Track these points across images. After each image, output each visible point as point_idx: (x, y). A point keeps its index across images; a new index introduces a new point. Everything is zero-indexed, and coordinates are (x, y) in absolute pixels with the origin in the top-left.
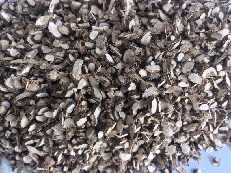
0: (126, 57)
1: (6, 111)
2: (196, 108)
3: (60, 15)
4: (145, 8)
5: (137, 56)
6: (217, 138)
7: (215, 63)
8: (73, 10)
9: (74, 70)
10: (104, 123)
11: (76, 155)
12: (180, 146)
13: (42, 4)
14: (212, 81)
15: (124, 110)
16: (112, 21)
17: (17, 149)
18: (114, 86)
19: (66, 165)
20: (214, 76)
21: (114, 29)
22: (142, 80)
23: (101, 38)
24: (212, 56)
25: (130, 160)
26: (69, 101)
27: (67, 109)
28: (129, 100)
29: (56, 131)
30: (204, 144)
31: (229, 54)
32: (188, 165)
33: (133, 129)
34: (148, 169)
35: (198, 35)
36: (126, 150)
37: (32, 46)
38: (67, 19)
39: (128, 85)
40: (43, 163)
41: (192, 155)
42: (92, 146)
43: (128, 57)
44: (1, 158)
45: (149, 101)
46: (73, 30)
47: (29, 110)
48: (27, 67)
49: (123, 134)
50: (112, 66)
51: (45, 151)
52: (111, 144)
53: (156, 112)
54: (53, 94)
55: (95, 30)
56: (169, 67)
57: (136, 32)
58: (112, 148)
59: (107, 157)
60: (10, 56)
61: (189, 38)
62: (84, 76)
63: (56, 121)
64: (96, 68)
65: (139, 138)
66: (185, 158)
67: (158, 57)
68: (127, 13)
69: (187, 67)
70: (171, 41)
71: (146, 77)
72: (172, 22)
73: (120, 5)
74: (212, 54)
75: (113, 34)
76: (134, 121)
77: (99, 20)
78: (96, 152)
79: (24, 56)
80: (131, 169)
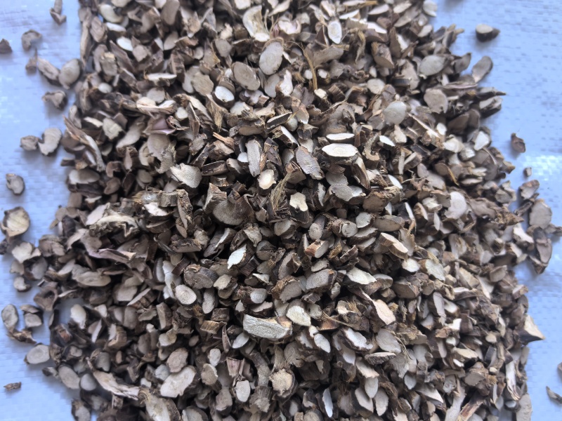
0: (232, 218)
2: (338, 51)
3: (142, 371)
4: (115, 178)
5: (228, 195)
7: (232, 12)
8: (129, 341)
9: (269, 335)
10: (383, 260)
11: (459, 317)
12: (425, 77)
13: (118, 413)
14: (274, 16)
15: (352, 216)
16: (149, 254)
18: (300, 242)
19: (483, 338)
20: (263, 12)
21: (169, 249)
22: (282, 182)
23: (192, 278)
24: (216, 18)
25: (464, 192)
26: (339, 342)
27: (358, 348)
28: (329, 208)
29: (407, 368)
30: (417, 22)
32: (469, 55)
33: (393, 195)
34: (482, 149)
35: (172, 57)
36: (441, 205)
38: (149, 355)
39: (297, 213)
40: (482, 390)
41: (444, 51)
42: (437, 282)
43: (231, 214)
45: (330, 162)
46: (177, 341)
49: (406, 214)
50: (255, 249)
51: (453, 388)
52: (430, 239)
53: (353, 145)
54: (325, 377)
56: (250, 122)
57: (175, 198)
58: (439, 235)
59: (459, 246)
61: (178, 74)
62: (280, 312)
63: (385, 368)
64: (260, 285)
65: (414, 177)
67: (228, 146)
68: (129, 219)
69: (248, 78)
70: (190, 117)
71: (275, 172)
72: (144, 117)
73: (111, 236)
74: (211, 20)
75: (183, 249)
76: (376, 193)
77: (150, 283)
78: (450, 273)
80: (484, 187)
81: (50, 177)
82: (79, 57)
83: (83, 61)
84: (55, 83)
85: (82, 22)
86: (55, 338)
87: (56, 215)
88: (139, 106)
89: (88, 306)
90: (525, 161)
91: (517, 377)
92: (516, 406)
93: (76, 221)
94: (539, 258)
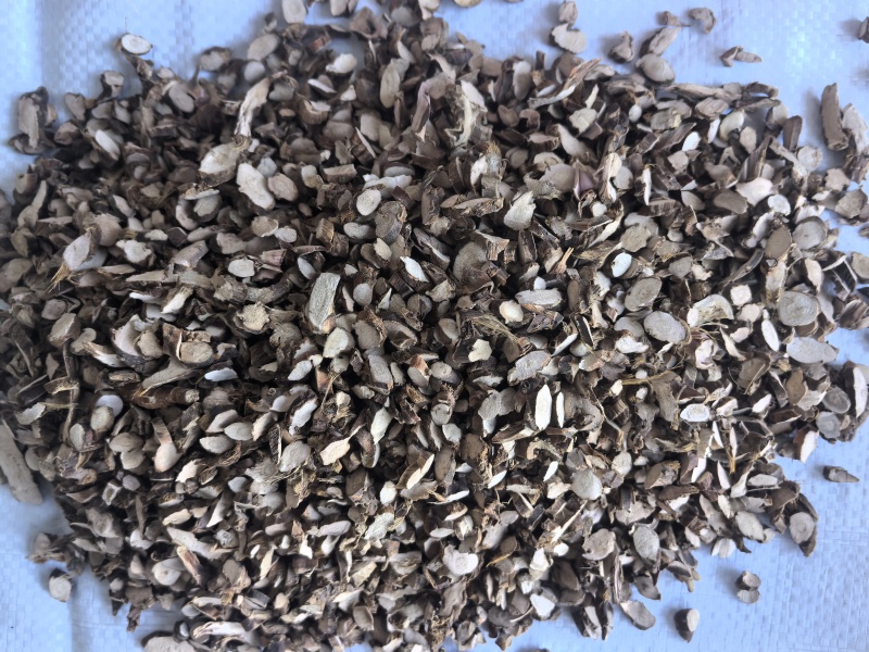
0: (462, 266)
1: (112, 422)
2: (670, 414)
3: (268, 141)
4: (518, 120)
5: (493, 262)
6: (743, 509)
7: (728, 281)
8: (306, 127)
9: (314, 303)
10: (399, 457)
11: (314, 557)
12: (630, 532)
13: (214, 107)
14: (720, 335)
15: (458, 419)
16: (420, 159)
17: (136, 539)
18: (428, 350)
19: (283, 589)
20: (725, 321)
21: (428, 184)
22: (507, 331)
23: (390, 212)
24: (720, 260)
26: (300, 392)
27: (293, 414)
28: (470, 389)
29: (258, 479)
30: (705, 527)
31: (769, 254)
32: (658, 597)
33: (482, 473)
34: (531, 605)
35: (673, 201)
36: (462, 539)
37: (188, 232)
38: (289, 152)
39: (467, 347)
40: (216, 582)
41: (665, 561)
42: (364, 527)
43: (469, 266)
44: (80, 575)
45: (529, 393)
46: (307, 188)
47: (183, 418)
48: (176, 293)
49: (455, 490)
50: (422, 293)
51: (222, 543)
52: (418, 524)
53: (549, 426)
54: (251, 373)
55: (372, 188)
56: (585, 295)
57: (492, 195)
58: (422, 535)
59: (406, 564)
60: (122, 260)
61: (648, 208)
62: (341, 320)
63: (260, 452)
64: (377, 297)
65: (501, 505)
67: (555, 266)
68: (465, 137)
69: (641, 296)
70: (594, 220)
71: (519, 323)
72: (596, 161)
73: (446, 111)
74: (716, 254)
75: (425, 200)
76: (485, 452)
77: (383, 157)
78: (373, 547)
79: (168, 263)
80: (481, 605)
81: (522, 35)
82: (677, 82)
83: (672, 87)
84: (645, 49)
85: (722, 87)
86: (313, 32)
87: (473, 41)
88: (611, 156)
89: (353, 77)
91: (222, 637)
92: (181, 635)
93: (464, 66)
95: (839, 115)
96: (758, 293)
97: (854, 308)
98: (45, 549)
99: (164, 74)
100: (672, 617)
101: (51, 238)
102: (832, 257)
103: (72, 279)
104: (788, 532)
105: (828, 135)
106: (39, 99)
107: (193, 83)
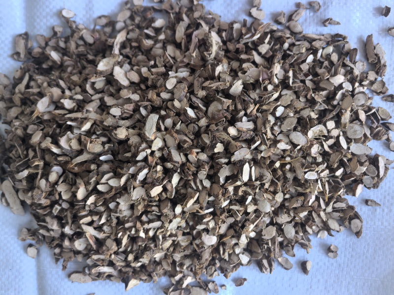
0: (211, 111)
1: (58, 178)
2: (300, 175)
3: (127, 57)
4: (235, 49)
5: (225, 110)
6: (331, 217)
7: (325, 119)
8: (143, 50)
9: (147, 127)
10: (183, 194)
11: (146, 238)
12: (282, 227)
13: (103, 41)
14: (322, 142)
15: (209, 177)
16: (193, 65)
17: (68, 230)
18: (196, 147)
19: (131, 252)
20: (324, 136)
21: (197, 76)
22: (231, 139)
23: (180, 88)
24: (322, 110)
25: (215, 246)
26: (141, 165)
27: (138, 175)
28: (214, 164)
29: (122, 203)
30: (315, 225)
31: (343, 107)
32: (294, 256)
33: (220, 200)
34: (239, 259)
35: (302, 84)
36: (210, 230)
37: (92, 96)
38: (136, 61)
39: (214, 146)
40: (102, 249)
41: (297, 240)
42: (168, 224)
43: (214, 111)
44: (41, 246)
45: (240, 166)
46: (144, 77)
47: (90, 176)
48: (87, 122)
49: (208, 208)
50: (194, 123)
51: (105, 231)
52: (191, 223)
53: (248, 180)
54: (120, 157)
55: (173, 77)
56: (264, 124)
57: (224, 81)
58: (193, 228)
59: (185, 241)
60: (63, 108)
61: (292, 87)
62: (159, 134)
63: (123, 192)
64: (174, 124)
65: (227, 215)
66: (290, 245)
67: (251, 112)
68: (213, 56)
69: (288, 125)
70: (268, 92)
71: (236, 136)
72: (269, 67)
73: (204, 44)
74: (320, 107)
75: (196, 83)
76: (221, 191)
77: (177, 64)
78: (171, 233)
79: (83, 109)
80: (217, 259)
81: (237, 12)
82: (304, 33)
83: (302, 35)
84: (290, 18)
85: (323, 35)
86: (146, 9)
87: (216, 14)
88: (276, 64)
89: (163, 29)
90: (230, 286)
91: (104, 273)
92: (86, 273)
93: (212, 25)
94: (173, 291)
95: (373, 48)
96: (338, 124)
97: (379, 131)
98: (26, 235)
99: (81, 27)
100: (300, 265)
101: (31, 98)
102: (370, 109)
103: (41, 116)
104: (350, 227)
105: (368, 56)
106: (25, 37)
107: (94, 31)
